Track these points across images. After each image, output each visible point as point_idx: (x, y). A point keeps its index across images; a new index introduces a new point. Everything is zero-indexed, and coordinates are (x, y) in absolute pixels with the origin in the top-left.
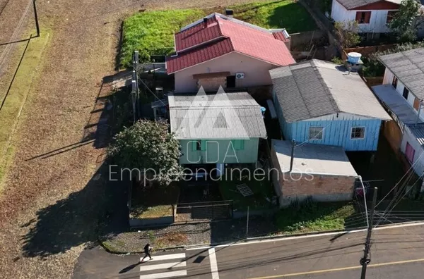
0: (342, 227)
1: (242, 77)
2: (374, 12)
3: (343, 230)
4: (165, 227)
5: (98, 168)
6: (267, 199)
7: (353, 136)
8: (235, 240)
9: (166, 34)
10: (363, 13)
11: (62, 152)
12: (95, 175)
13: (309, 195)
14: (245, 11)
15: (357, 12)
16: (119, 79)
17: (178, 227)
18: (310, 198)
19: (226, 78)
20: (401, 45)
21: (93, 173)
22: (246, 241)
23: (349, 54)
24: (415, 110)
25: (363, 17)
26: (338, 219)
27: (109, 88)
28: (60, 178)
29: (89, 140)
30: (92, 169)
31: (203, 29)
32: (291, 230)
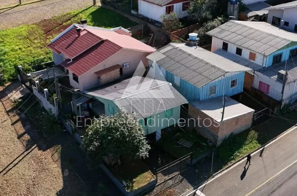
0: (259, 145)
1: (128, 66)
2: (175, 5)
3: (261, 147)
4: (153, 189)
5: (60, 166)
6: (204, 144)
7: (231, 87)
8: (207, 179)
9: (25, 48)
10: (170, 7)
11: (17, 164)
12: (63, 172)
13: (231, 132)
14: (69, 20)
15: (166, 7)
16: (12, 92)
17: (162, 185)
18: (232, 134)
19: (119, 69)
20: (207, 23)
21: (60, 171)
22: (213, 177)
23: (190, 34)
24: (252, 61)
25: (169, 10)
26: (253, 142)
27: (8, 101)
28: (34, 185)
29: (31, 147)
30: (55, 168)
31: (77, 38)
32: (234, 159)
